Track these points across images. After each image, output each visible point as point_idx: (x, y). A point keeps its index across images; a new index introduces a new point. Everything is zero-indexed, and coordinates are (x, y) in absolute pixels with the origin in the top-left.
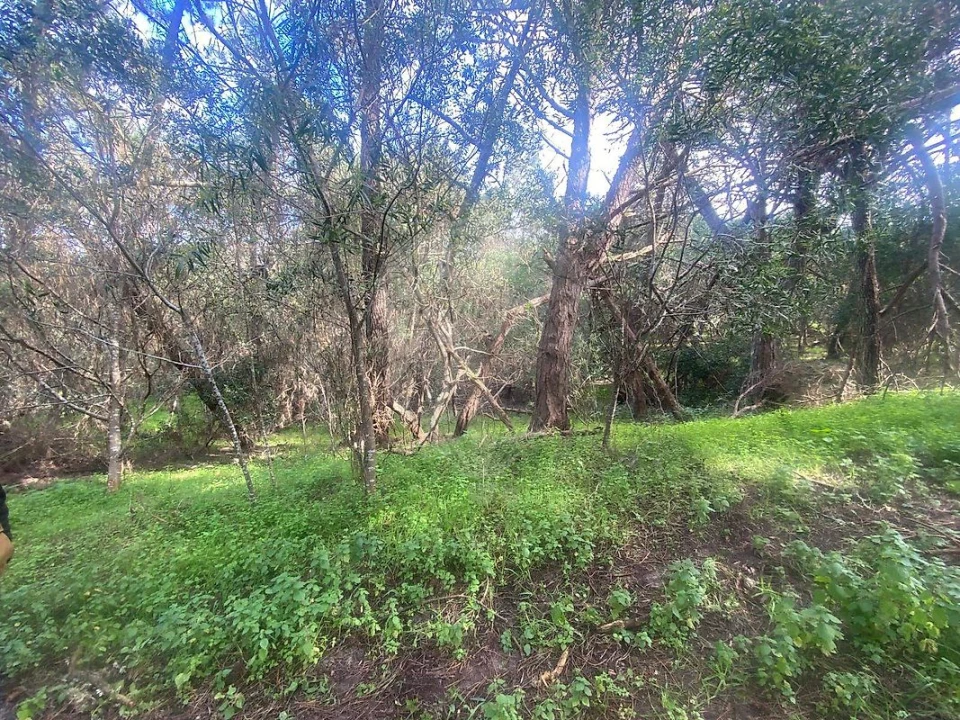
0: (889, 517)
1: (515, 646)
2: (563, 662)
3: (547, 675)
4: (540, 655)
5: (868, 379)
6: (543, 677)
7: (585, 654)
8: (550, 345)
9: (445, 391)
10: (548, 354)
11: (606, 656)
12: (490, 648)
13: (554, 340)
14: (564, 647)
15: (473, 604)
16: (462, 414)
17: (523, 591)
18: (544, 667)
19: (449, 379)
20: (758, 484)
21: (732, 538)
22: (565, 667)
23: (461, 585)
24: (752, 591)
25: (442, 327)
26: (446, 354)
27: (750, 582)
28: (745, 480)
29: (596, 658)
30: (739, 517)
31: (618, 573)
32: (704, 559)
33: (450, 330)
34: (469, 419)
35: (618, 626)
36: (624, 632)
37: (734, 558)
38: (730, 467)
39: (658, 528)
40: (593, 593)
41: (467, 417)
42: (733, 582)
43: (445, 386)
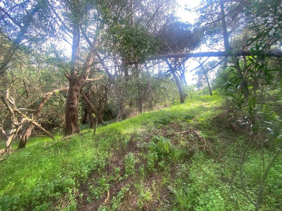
0: (152, 134)
1: (92, 199)
2: (109, 194)
3: (106, 200)
4: (101, 197)
5: (140, 111)
6: (106, 201)
7: (113, 188)
8: (71, 106)
9: (14, 128)
10: (70, 109)
11: (119, 186)
12: (85, 205)
13: (72, 104)
14: (108, 190)
15: (72, 197)
16: (23, 137)
17: (87, 184)
18: (104, 198)
19: (16, 123)
20: (132, 134)
21: (132, 147)
22: (110, 195)
23: (64, 194)
24: (140, 156)
25: (9, 100)
26: (13, 112)
27: (139, 154)
28: (129, 134)
29: (117, 188)
30: (131, 142)
31: (112, 165)
32: (129, 153)
33: (14, 101)
34: (27, 139)
35: (119, 177)
36: (121, 177)
37: (134, 151)
38: (126, 132)
39: (117, 151)
40: (108, 173)
41: (26, 138)
42: (136, 155)
43: (14, 126)
